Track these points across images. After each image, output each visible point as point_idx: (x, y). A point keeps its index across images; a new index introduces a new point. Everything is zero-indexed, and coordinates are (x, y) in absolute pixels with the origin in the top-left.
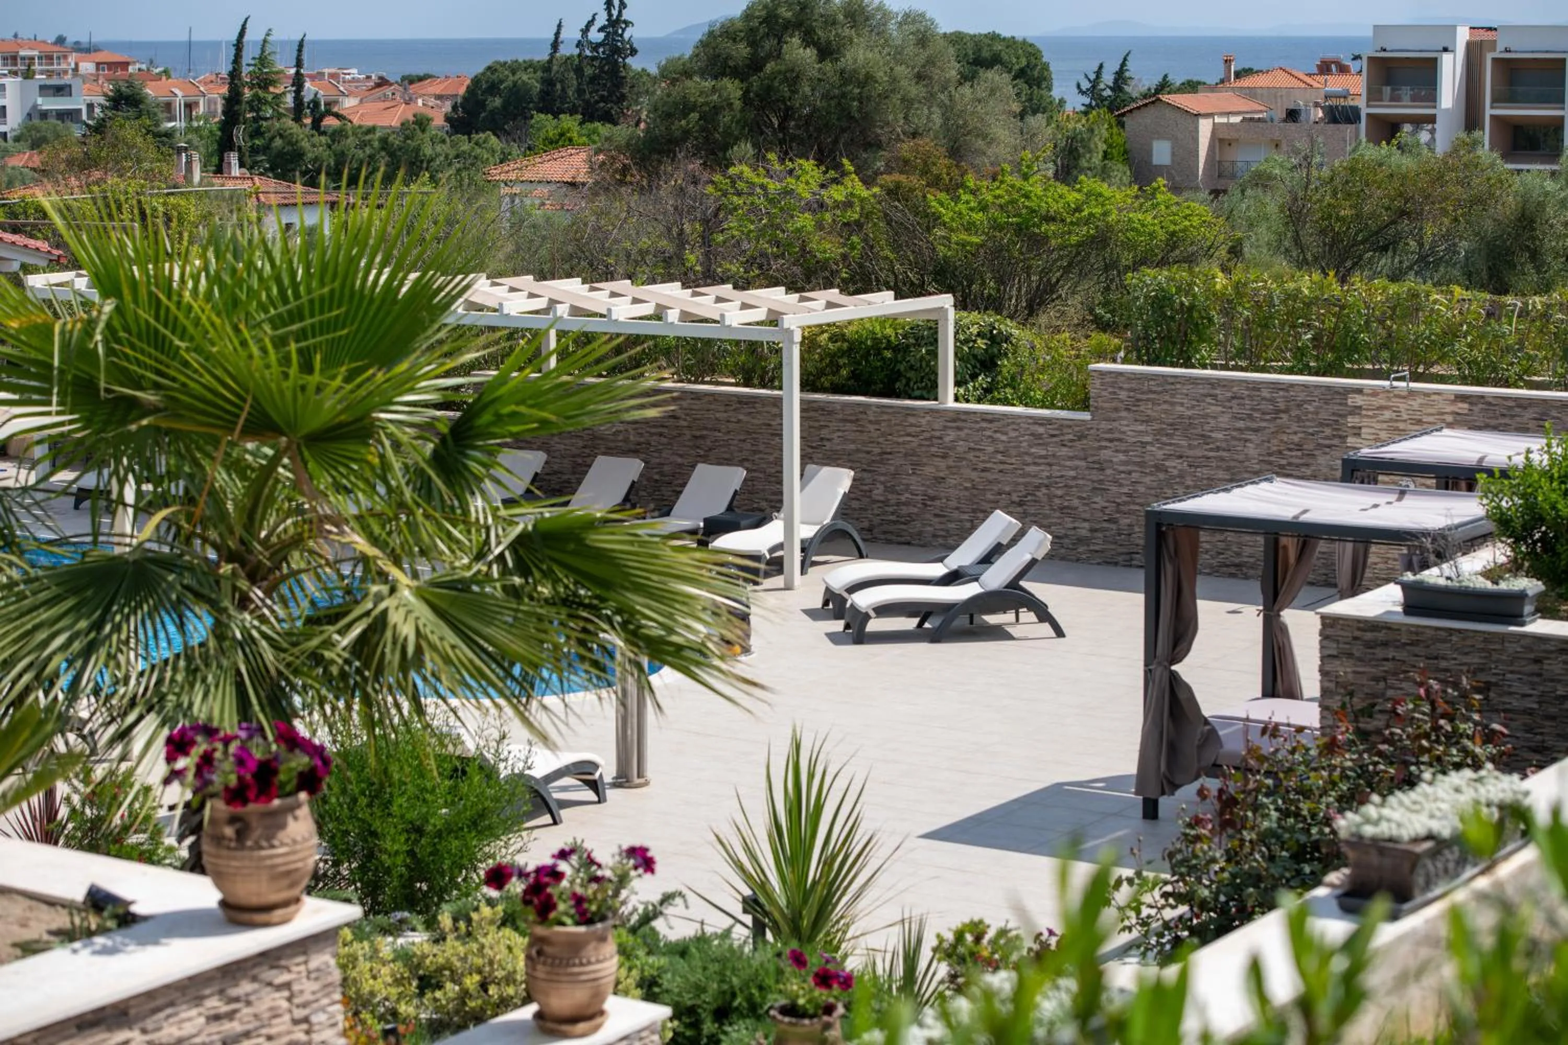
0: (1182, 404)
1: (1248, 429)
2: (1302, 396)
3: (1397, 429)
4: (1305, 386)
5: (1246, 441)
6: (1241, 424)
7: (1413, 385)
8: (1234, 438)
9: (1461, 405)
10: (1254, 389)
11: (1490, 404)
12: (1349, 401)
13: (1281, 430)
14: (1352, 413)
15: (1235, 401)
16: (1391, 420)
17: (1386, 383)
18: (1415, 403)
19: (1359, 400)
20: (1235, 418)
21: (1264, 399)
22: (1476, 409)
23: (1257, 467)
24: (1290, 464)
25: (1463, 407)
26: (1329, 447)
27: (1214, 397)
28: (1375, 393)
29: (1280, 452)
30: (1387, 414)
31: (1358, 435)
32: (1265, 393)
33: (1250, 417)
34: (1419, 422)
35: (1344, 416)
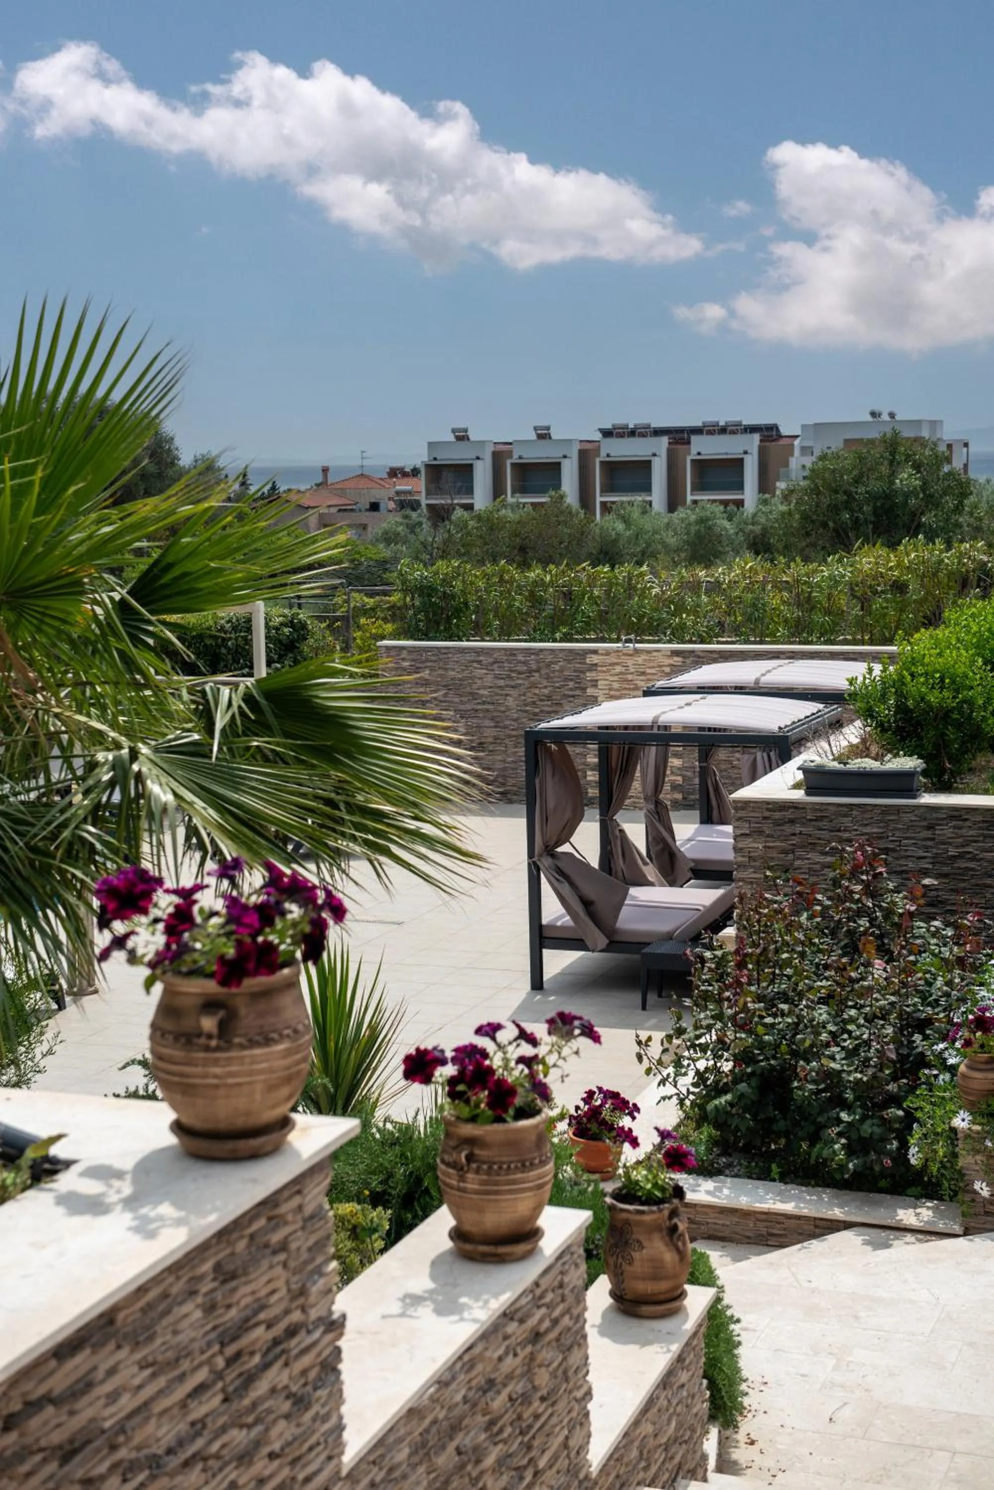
0: (453, 670)
1: (507, 686)
2: (549, 658)
3: (626, 680)
4: (552, 651)
5: (507, 695)
6: (501, 683)
7: (637, 645)
8: (497, 694)
9: (676, 659)
10: (511, 655)
11: (699, 657)
12: (588, 661)
13: (534, 685)
14: (590, 670)
15: (496, 665)
16: (621, 673)
17: (620, 645)
18: (640, 659)
19: (595, 659)
20: (497, 677)
21: (520, 662)
22: (688, 661)
23: (516, 716)
24: (542, 711)
25: (677, 660)
26: (573, 696)
27: (479, 662)
28: (608, 653)
29: (534, 703)
30: (618, 669)
31: (596, 686)
32: (520, 657)
33: (509, 677)
34: (643, 673)
35: (583, 672)
